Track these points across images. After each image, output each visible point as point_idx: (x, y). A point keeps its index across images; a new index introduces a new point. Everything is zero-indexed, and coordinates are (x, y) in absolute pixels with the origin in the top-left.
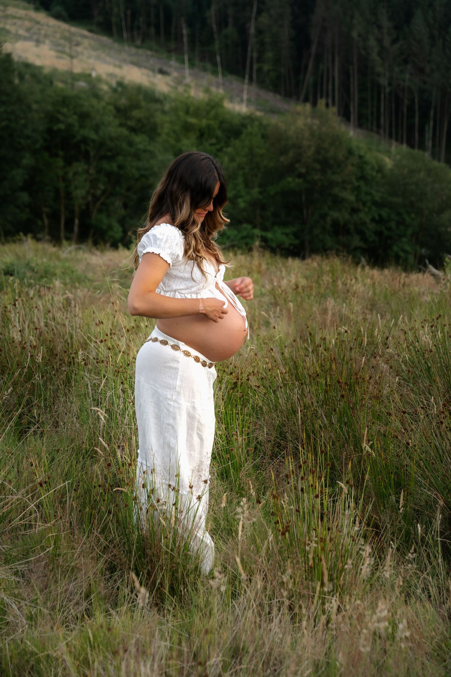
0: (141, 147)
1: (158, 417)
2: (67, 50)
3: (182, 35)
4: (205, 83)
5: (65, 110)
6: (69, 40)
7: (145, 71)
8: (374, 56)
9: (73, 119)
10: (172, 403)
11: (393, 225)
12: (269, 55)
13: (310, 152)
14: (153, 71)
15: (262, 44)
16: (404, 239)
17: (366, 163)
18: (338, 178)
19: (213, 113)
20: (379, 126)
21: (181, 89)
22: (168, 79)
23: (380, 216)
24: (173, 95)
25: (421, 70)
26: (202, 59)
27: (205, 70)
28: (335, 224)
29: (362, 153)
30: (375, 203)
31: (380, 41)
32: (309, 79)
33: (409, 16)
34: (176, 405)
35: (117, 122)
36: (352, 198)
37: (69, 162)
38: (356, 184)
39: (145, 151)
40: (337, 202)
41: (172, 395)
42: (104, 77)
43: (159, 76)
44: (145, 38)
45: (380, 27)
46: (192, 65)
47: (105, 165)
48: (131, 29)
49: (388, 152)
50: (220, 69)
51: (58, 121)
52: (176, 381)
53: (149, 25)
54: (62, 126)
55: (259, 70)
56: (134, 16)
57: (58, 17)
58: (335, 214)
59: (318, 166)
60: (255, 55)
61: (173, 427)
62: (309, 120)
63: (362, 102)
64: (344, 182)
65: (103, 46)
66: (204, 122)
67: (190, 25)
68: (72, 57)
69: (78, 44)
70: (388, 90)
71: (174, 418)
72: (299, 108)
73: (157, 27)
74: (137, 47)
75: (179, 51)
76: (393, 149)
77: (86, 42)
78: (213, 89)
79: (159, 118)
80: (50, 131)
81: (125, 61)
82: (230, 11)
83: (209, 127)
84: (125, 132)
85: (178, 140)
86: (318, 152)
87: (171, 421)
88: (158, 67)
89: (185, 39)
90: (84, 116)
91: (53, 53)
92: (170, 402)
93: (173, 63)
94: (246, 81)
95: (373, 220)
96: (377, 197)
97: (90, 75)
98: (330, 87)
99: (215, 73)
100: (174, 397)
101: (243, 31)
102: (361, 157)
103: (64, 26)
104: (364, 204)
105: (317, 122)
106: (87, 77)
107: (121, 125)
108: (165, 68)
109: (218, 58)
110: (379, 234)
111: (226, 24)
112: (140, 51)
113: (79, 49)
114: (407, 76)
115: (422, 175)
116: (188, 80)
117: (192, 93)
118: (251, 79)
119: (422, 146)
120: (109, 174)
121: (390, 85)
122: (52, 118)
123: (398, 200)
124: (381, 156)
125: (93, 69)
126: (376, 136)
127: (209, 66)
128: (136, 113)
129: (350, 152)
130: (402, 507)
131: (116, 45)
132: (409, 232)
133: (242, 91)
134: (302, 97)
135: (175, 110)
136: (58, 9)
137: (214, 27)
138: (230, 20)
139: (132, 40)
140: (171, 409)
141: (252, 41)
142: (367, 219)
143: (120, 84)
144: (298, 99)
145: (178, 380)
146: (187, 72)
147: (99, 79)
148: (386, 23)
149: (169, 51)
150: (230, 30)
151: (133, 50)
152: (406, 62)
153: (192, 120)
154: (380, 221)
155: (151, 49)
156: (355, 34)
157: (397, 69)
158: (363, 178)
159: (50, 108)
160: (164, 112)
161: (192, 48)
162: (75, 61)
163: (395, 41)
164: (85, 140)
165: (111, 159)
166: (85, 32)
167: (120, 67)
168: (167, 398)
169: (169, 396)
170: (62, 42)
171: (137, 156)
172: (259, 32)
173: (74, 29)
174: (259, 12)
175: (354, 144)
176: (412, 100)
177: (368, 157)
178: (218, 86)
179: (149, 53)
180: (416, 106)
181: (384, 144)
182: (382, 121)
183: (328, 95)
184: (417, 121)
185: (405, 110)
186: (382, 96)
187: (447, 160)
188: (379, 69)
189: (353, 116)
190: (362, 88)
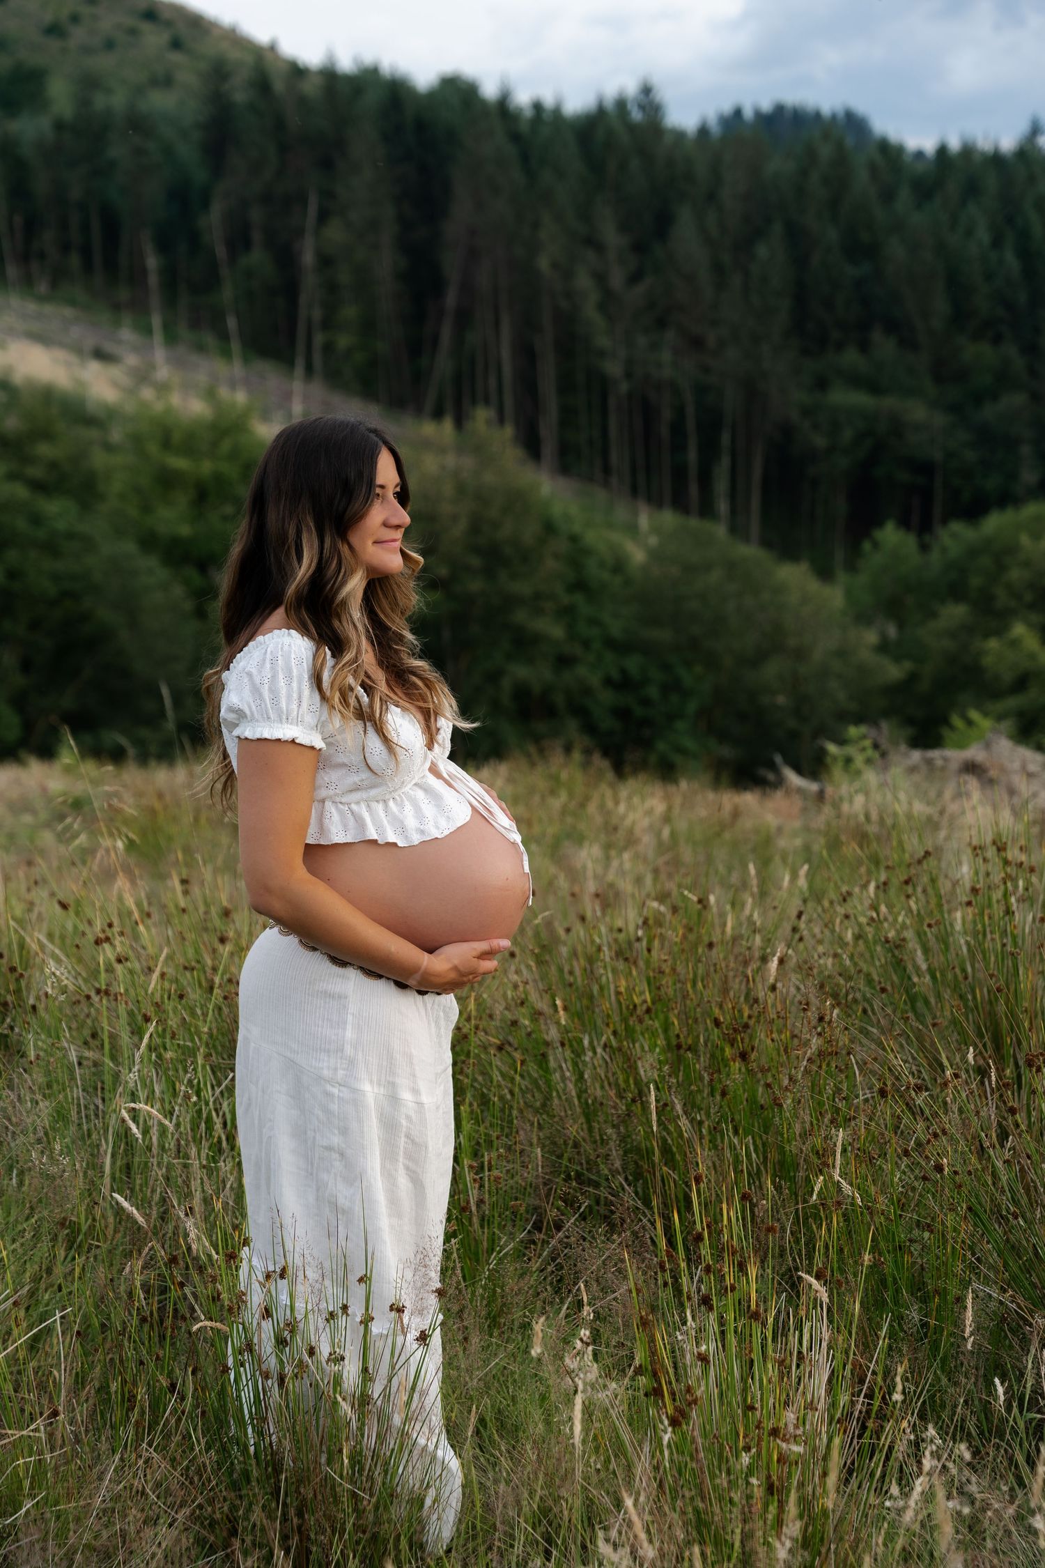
0: (61, 525)
1: (301, 1133)
3: (144, 271)
4: (202, 378)
7: (61, 354)
8: (590, 310)
10: (335, 1091)
11: (653, 692)
12: (350, 312)
13: (459, 530)
14: (78, 350)
15: (332, 288)
16: (681, 725)
17: (586, 552)
18: (523, 588)
19: (226, 446)
20: (607, 470)
21: (147, 394)
22: (116, 372)
23: (623, 672)
24: (130, 408)
25: (697, 343)
26: (195, 324)
27: (200, 348)
28: (522, 693)
29: (577, 528)
30: (611, 644)
31: (600, 278)
32: (443, 365)
33: (663, 223)
34: (346, 1094)
36: (556, 631)
38: (566, 599)
39: (71, 536)
40: (525, 643)
41: (336, 1069)
43: (95, 366)
44: (58, 278)
45: (599, 248)
46: (171, 338)
48: (25, 258)
49: (632, 529)
50: (235, 346)
52: (345, 1029)
53: (65, 248)
55: (328, 348)
56: (31, 227)
58: (520, 672)
59: (475, 561)
60: (317, 314)
61: (342, 1155)
62: (450, 460)
63: (567, 416)
64: (538, 596)
66: (206, 467)
67: (164, 245)
70: (624, 387)
71: (344, 1131)
72: (428, 429)
73: (86, 253)
74: (41, 299)
75: (138, 307)
76: (644, 521)
78: (224, 392)
79: (99, 459)
81: (11, 333)
82: (256, 215)
83: (218, 478)
84: (20, 491)
85: (146, 509)
86: (475, 527)
87: (336, 1140)
88: (90, 342)
89: (153, 280)
92: (329, 1088)
93: (127, 333)
94: (299, 370)
95: (608, 682)
96: (616, 628)
98: (492, 382)
99: (226, 354)
100: (341, 1073)
101: (286, 258)
102: (574, 539)
104: (586, 644)
105: (468, 462)
107: (12, 477)
108: (109, 347)
109: (232, 323)
110: (622, 714)
111: (247, 245)
112: (48, 309)
114: (666, 356)
115: (715, 576)
116: (163, 373)
117: (175, 400)
118: (309, 369)
119: (707, 510)
121: (629, 375)
123: (663, 635)
124: (616, 537)
126: (601, 495)
127: (210, 339)
128: (44, 450)
129: (549, 528)
130: (972, 1334)
132: (692, 707)
133: (288, 396)
134: (429, 405)
135: (137, 441)
137: (221, 252)
138: (257, 237)
139: (27, 283)
140: (335, 1107)
141: (310, 283)
142: (595, 680)
143: (4, 385)
144: (419, 412)
145: (349, 1027)
146: (160, 354)
148: (611, 235)
149: (116, 307)
150: (257, 258)
151: (31, 307)
152: (661, 324)
153: (179, 463)
154: (623, 684)
155: (72, 303)
156: (543, 263)
157: (642, 341)
158: (580, 585)
160: (109, 448)
161: (170, 301)
163: (634, 279)
168: (320, 1079)
169: (326, 1072)
171: (51, 547)
172: (325, 261)
174: (323, 216)
175: (557, 510)
176: (680, 411)
177: (592, 537)
178: (233, 385)
179: (68, 312)
180: (691, 424)
181: (621, 512)
182: (614, 458)
183: (487, 401)
184: (692, 455)
185: (665, 432)
186: (612, 402)
187: (766, 543)
188: (603, 341)
189: (549, 448)
190: (566, 386)
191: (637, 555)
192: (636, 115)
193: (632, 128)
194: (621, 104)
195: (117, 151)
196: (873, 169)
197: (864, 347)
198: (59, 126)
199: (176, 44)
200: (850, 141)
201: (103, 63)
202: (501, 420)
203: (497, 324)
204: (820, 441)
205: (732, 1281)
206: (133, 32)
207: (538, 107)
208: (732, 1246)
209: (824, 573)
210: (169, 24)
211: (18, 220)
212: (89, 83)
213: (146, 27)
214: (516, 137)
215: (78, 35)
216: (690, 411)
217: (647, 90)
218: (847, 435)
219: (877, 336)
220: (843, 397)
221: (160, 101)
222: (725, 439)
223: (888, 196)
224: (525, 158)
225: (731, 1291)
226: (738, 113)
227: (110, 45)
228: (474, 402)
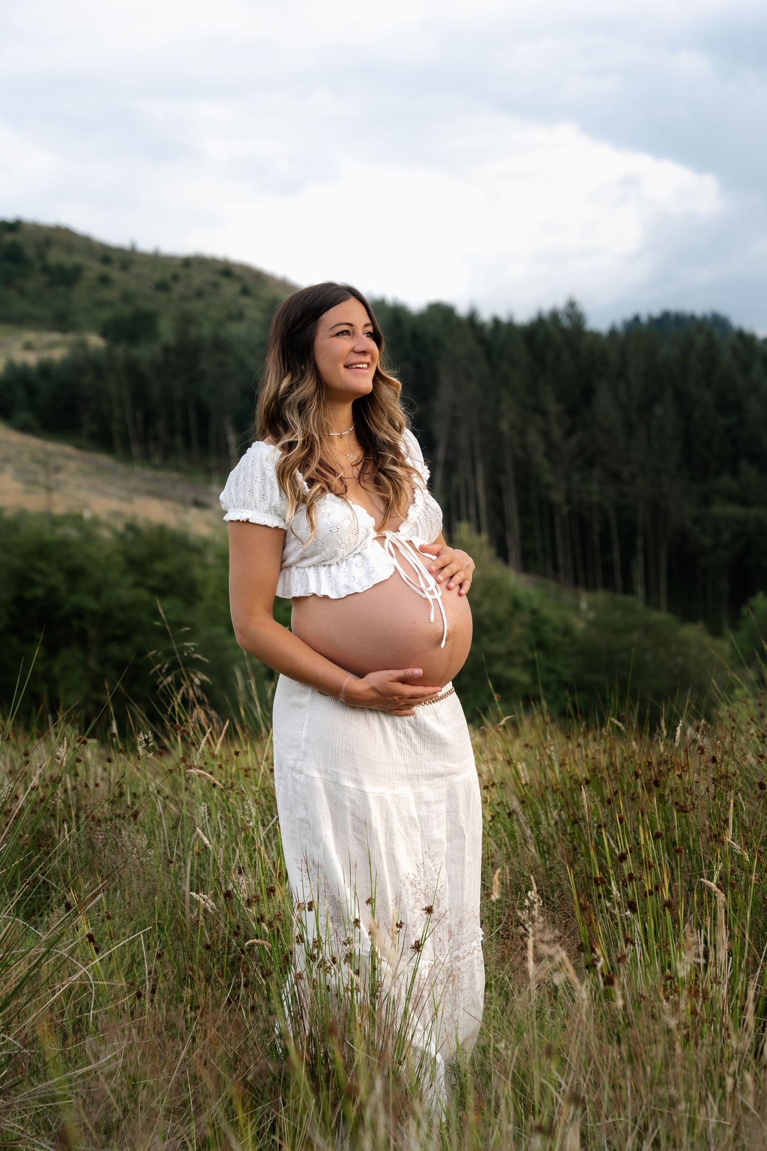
2: (41, 478)
3: (226, 446)
5: (42, 565)
6: (43, 463)
7: (170, 504)
8: (539, 457)
9: (57, 579)
14: (183, 502)
17: (544, 621)
18: (499, 648)
20: (556, 568)
22: (208, 515)
25: (616, 476)
29: (536, 604)
31: (545, 435)
33: (588, 393)
35: (129, 580)
36: (524, 678)
37: (52, 650)
38: (530, 655)
42: (103, 517)
43: (194, 512)
44: (168, 452)
45: (543, 413)
47: (115, 650)
48: (145, 440)
49: (576, 609)
51: (33, 584)
53: (172, 432)
54: (39, 592)
56: (148, 419)
57: (25, 429)
63: (526, 533)
64: (510, 653)
65: (100, 470)
67: (239, 428)
68: (49, 489)
69: (58, 469)
70: (565, 509)
73: (186, 434)
74: (156, 468)
76: (584, 602)
77: (72, 466)
79: (198, 573)
80: (19, 601)
81: (136, 491)
84: (145, 595)
88: (190, 496)
90: (75, 574)
91: (18, 486)
93: (216, 488)
96: (567, 674)
97: (80, 517)
98: (472, 510)
102: (534, 612)
103: (34, 443)
106: (75, 519)
107: (137, 585)
108: (203, 499)
112: (161, 474)
113: (61, 476)
114: (594, 486)
115: (635, 637)
119: (628, 589)
120: (120, 666)
121: (568, 501)
122: (22, 579)
123: (600, 678)
124: (565, 614)
125: (86, 506)
126: (552, 585)
128: (160, 567)
129: (516, 605)
131: (121, 468)
136: (24, 416)
139: (146, 457)
143: (131, 527)
147: (96, 522)
148: (552, 406)
149: (208, 471)
151: (150, 473)
152: (590, 464)
155: (177, 469)
156: (504, 426)
157: (577, 477)
158: (540, 645)
159: (17, 563)
162: (56, 497)
163: (569, 433)
164: (78, 612)
165: (122, 640)
166: (69, 449)
167: (129, 500)
170: (33, 467)
173: (52, 447)
176: (606, 524)
177: (547, 612)
179: (175, 476)
180: (614, 532)
181: (567, 595)
182: (561, 559)
183: (469, 519)
184: (616, 555)
185: (596, 539)
186: (557, 520)
187: (671, 610)
188: (549, 478)
189: (514, 555)
190: (524, 510)
191: (579, 625)
192: (566, 322)
193: (563, 331)
194: (554, 315)
195: (207, 364)
196: (734, 350)
197: (735, 474)
198: (166, 349)
199: (245, 292)
200: (717, 334)
201: (196, 306)
202: (479, 530)
203: (474, 471)
204: (707, 541)
205: (650, 888)
206: (215, 285)
207: (496, 322)
208: (649, 862)
209: (716, 632)
210: (239, 278)
211: (139, 415)
212: (186, 320)
213: (224, 282)
214: (482, 341)
215: (178, 289)
216: (613, 524)
217: (572, 305)
218: (726, 536)
219: (744, 465)
220: (723, 510)
221: (236, 330)
222: (639, 542)
223: (746, 368)
224: (488, 354)
225: (650, 895)
226: (637, 319)
227: (200, 294)
228: (459, 519)
